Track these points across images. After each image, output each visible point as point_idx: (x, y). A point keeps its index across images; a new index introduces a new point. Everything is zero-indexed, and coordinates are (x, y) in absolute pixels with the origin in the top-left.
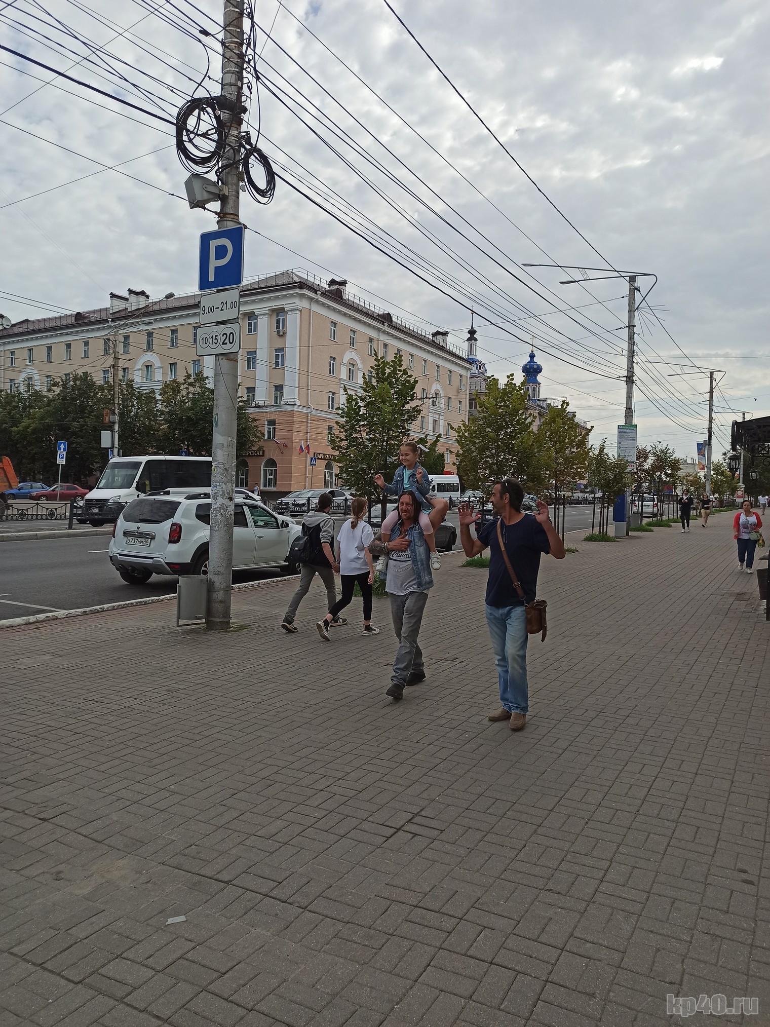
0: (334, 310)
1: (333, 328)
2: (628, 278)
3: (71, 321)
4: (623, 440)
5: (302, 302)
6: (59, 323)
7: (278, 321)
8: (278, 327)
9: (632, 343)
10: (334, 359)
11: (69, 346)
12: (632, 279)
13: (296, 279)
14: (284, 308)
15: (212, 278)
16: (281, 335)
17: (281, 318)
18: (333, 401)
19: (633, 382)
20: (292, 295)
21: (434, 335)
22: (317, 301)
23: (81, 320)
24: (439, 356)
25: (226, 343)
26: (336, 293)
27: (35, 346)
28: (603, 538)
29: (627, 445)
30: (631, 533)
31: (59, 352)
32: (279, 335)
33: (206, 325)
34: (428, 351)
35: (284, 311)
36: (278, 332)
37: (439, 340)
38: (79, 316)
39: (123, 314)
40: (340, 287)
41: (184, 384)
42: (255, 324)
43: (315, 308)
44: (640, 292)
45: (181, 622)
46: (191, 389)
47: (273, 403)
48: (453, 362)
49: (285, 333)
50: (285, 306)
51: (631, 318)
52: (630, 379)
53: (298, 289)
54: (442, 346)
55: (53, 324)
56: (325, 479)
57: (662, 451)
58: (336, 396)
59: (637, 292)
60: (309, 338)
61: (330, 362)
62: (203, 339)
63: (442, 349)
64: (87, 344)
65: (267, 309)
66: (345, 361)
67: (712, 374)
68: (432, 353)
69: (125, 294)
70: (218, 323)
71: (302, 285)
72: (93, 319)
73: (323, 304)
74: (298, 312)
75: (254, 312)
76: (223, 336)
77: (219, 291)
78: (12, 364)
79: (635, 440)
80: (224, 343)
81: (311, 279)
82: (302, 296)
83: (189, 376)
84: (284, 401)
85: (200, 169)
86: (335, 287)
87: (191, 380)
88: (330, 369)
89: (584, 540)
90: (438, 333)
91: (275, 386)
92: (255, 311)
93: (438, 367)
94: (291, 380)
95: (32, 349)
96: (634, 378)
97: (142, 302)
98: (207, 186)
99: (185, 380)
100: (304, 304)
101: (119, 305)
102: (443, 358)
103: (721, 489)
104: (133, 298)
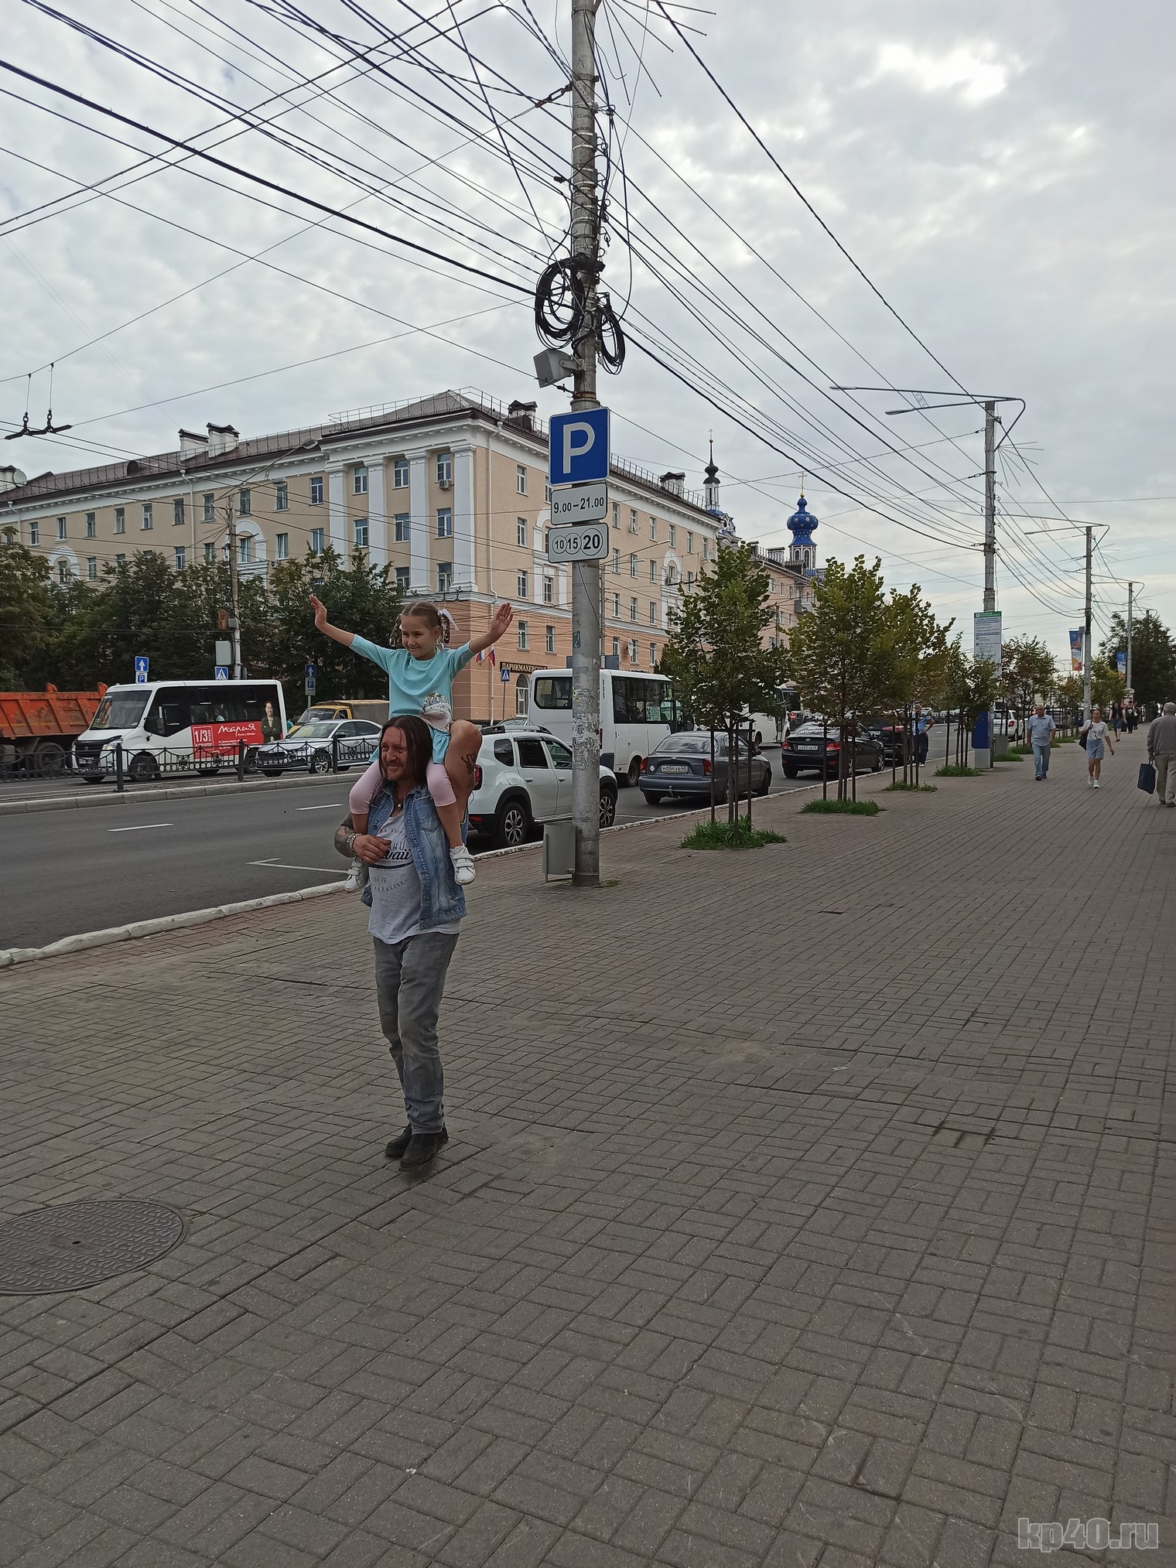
0: (522, 448)
1: (520, 475)
2: (984, 405)
3: (122, 474)
4: (981, 634)
5: (475, 438)
6: (103, 478)
7: (440, 467)
8: (440, 476)
9: (992, 497)
10: (523, 521)
11: (120, 512)
12: (990, 406)
13: (466, 405)
14: (449, 448)
15: (567, 469)
16: (446, 487)
17: (445, 463)
18: (524, 585)
19: (994, 552)
20: (461, 428)
21: (663, 479)
22: (498, 437)
23: (136, 472)
24: (674, 511)
25: (589, 548)
26: (523, 422)
27: (68, 513)
28: (962, 771)
29: (988, 640)
30: (995, 764)
31: (106, 522)
32: (443, 489)
33: (558, 526)
34: (658, 504)
35: (450, 452)
36: (442, 484)
37: (671, 486)
38: (132, 466)
39: (201, 462)
40: (528, 413)
41: (306, 566)
42: (406, 473)
43: (495, 447)
44: (1001, 423)
45: (551, 877)
46: (317, 574)
47: (438, 591)
48: (694, 519)
49: (452, 485)
50: (450, 445)
51: (989, 461)
52: (990, 548)
53: (469, 419)
54: (677, 496)
55: (94, 480)
56: (517, 701)
57: (1027, 646)
58: (528, 577)
59: (997, 424)
60: (488, 492)
61: (519, 527)
62: (557, 542)
63: (677, 499)
64: (148, 508)
65: (424, 449)
66: (540, 524)
67: (1089, 529)
68: (663, 507)
69: (204, 432)
70: (575, 524)
71: (476, 412)
72: (155, 471)
73: (506, 441)
74: (471, 454)
75: (404, 455)
76: (585, 538)
77: (574, 486)
78: (34, 542)
79: (999, 633)
80: (585, 548)
81: (487, 404)
82: (476, 429)
83: (313, 555)
84: (454, 586)
85: (557, 343)
86: (522, 413)
87: (317, 560)
88: (519, 537)
89: (936, 776)
90: (669, 476)
91: (440, 565)
92: (405, 453)
93: (672, 527)
94: (464, 554)
95: (65, 518)
96: (996, 546)
97: (230, 443)
98: (565, 362)
99: (307, 560)
100: (479, 441)
101: (193, 448)
102: (679, 513)
103: (1103, 697)
104: (215, 438)
